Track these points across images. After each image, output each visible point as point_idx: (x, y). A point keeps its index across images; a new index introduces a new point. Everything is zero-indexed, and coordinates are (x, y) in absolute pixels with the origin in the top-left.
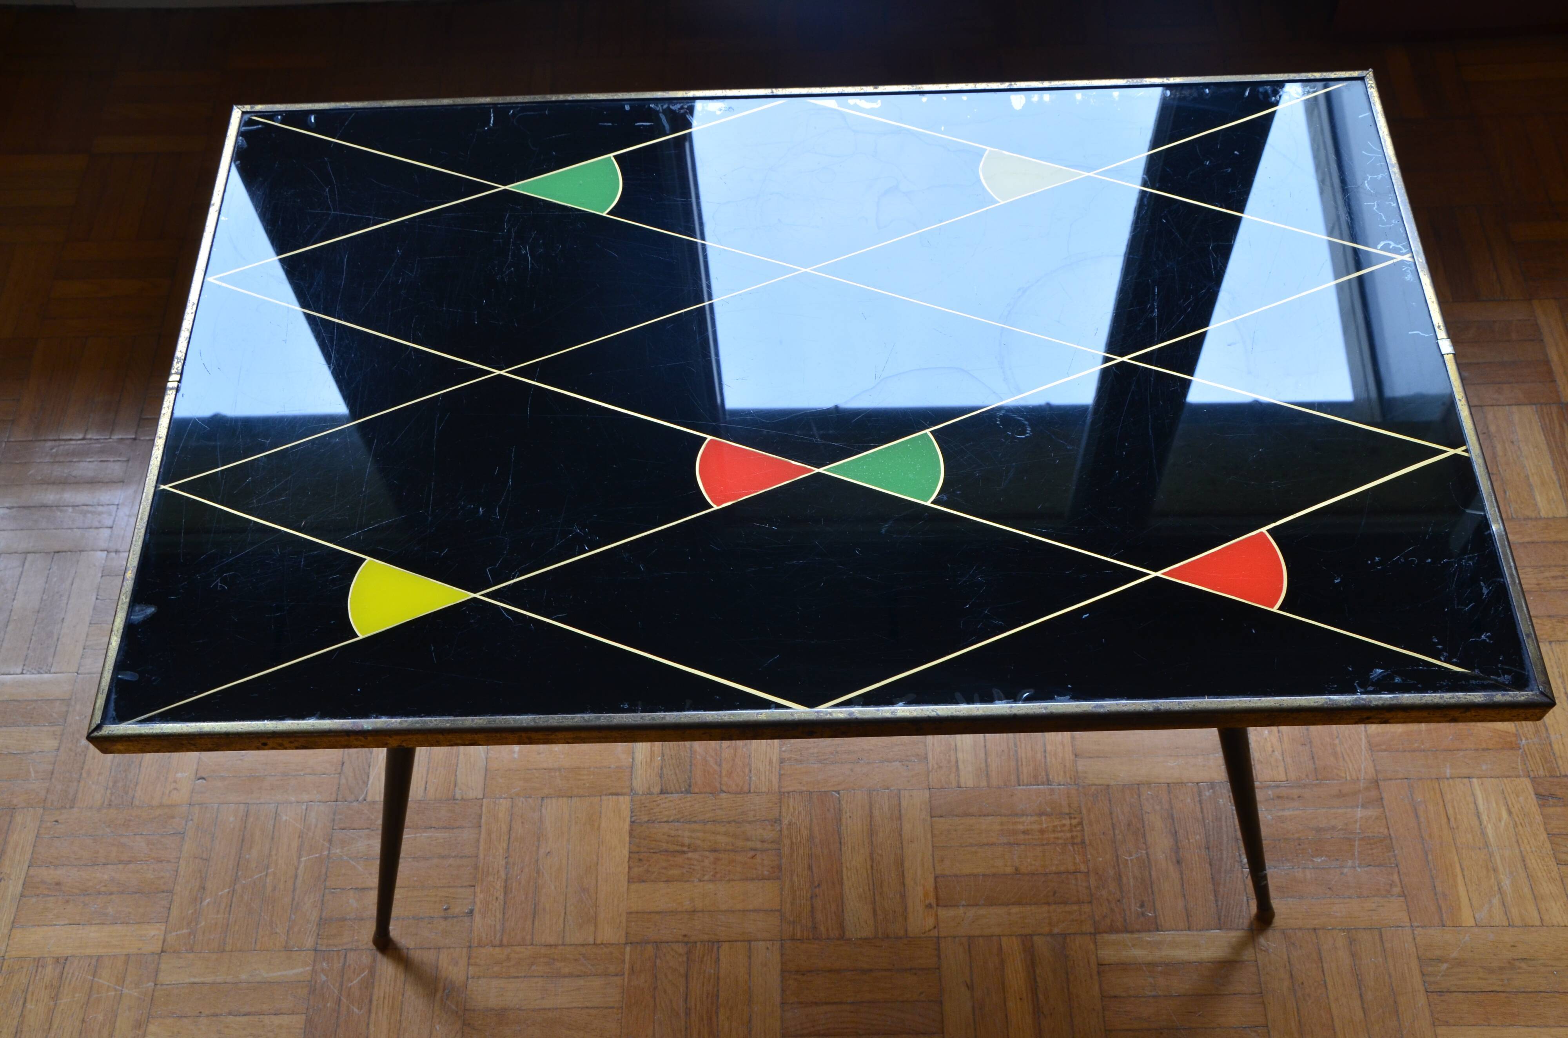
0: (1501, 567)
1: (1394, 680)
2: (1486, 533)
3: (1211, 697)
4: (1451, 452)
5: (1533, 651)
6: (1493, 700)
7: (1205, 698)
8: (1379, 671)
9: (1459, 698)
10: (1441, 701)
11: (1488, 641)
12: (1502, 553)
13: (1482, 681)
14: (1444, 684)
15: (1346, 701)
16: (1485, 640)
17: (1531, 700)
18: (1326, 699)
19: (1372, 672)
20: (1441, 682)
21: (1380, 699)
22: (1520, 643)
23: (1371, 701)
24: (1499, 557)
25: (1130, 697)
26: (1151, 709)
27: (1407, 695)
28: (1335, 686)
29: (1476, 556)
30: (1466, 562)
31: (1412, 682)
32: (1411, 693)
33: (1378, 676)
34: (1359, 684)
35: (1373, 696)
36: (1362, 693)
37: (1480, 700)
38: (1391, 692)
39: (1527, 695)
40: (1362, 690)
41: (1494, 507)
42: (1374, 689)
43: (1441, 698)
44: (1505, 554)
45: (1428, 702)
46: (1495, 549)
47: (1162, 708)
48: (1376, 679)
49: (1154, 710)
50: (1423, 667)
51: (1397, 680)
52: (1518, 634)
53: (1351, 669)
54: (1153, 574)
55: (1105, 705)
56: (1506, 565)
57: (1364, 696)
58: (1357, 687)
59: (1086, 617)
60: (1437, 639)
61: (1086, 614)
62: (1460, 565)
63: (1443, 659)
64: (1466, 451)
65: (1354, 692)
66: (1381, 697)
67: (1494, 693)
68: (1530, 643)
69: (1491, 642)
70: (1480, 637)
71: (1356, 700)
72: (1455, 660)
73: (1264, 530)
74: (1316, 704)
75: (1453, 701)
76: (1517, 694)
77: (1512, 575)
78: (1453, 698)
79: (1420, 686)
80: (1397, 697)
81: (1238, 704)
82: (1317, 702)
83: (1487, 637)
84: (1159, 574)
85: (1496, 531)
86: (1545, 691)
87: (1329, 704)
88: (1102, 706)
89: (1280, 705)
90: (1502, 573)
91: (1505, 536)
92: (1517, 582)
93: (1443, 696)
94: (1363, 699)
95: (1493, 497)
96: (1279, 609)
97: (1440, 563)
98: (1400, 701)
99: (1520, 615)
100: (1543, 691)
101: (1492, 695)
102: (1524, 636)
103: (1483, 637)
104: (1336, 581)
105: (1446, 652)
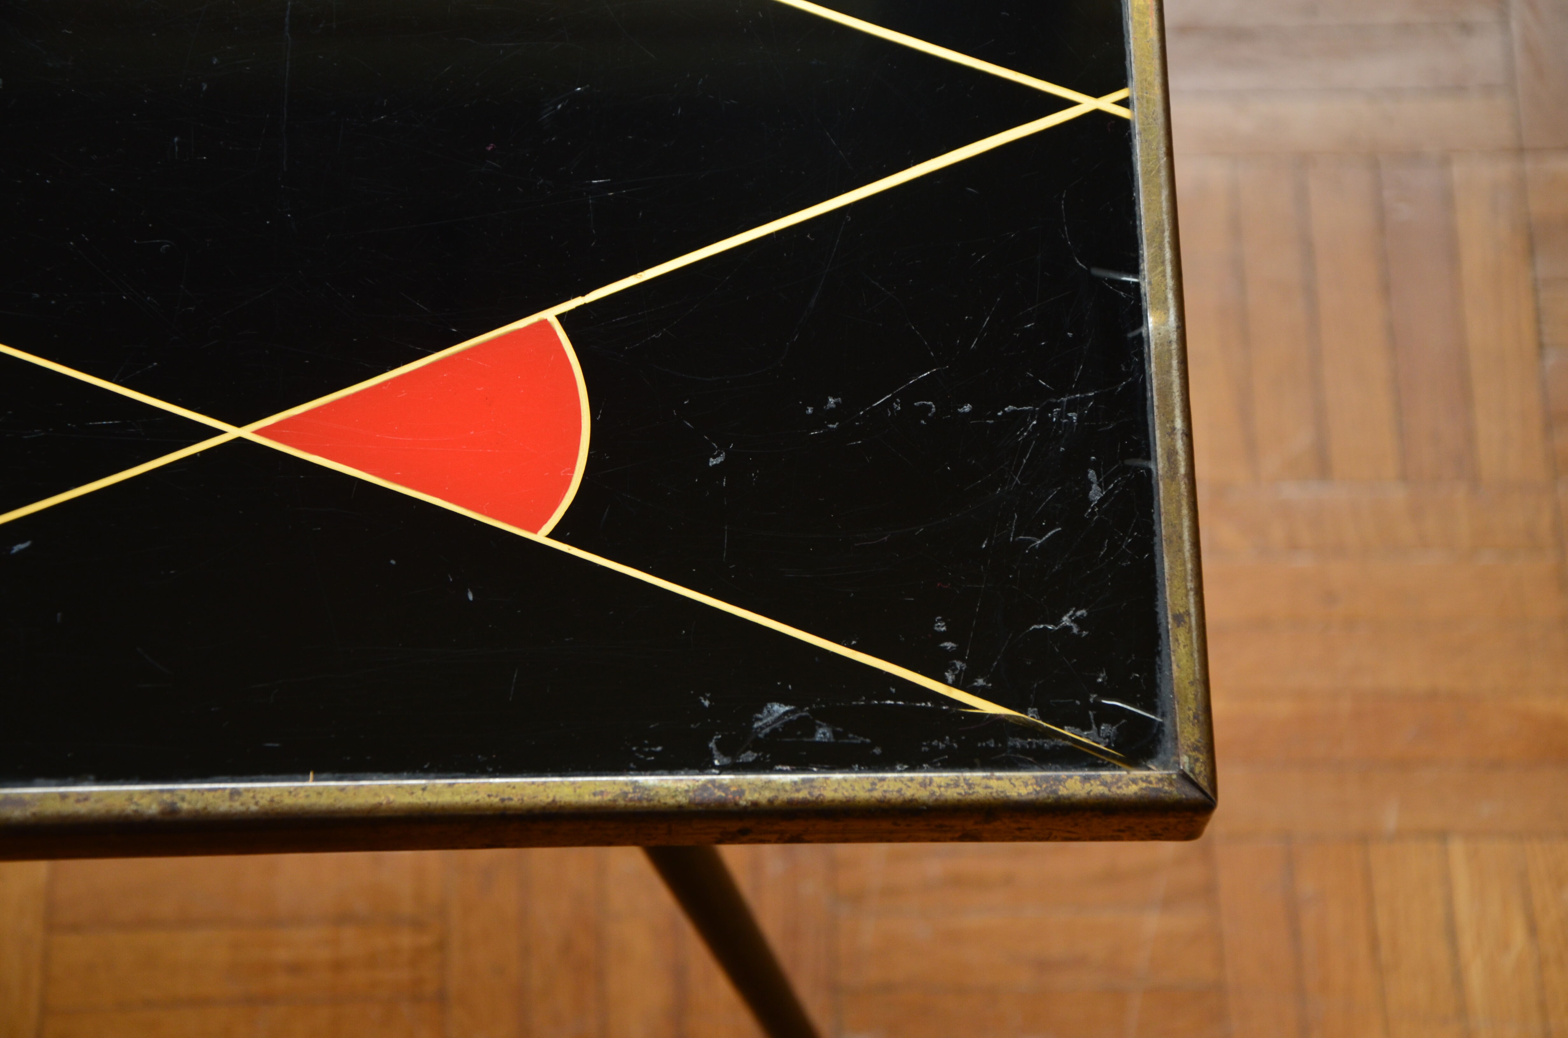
0: (1150, 429)
1: (813, 733)
2: (1130, 335)
3: (325, 776)
4: (1086, 104)
5: (1184, 662)
6: (1055, 792)
7: (307, 780)
8: (779, 709)
9: (970, 786)
10: (923, 794)
11: (1075, 630)
12: (1158, 389)
13: (1040, 742)
14: (941, 746)
15: (676, 790)
16: (1070, 628)
17: (1154, 794)
18: (626, 784)
19: (761, 712)
20: (935, 743)
21: (768, 784)
22: (1159, 636)
23: (741, 792)
24: (1149, 403)
25: (103, 778)
26: (152, 808)
27: (837, 776)
28: (659, 749)
29: (1090, 399)
30: (1061, 415)
31: (859, 740)
32: (851, 770)
33: (775, 722)
34: (719, 744)
35: (751, 777)
36: (723, 769)
37: (1024, 791)
38: (800, 766)
39: (1146, 780)
40: (726, 761)
41: (1163, 262)
42: (758, 758)
43: (924, 784)
44: (1165, 394)
45: (888, 795)
46: (1144, 380)
47: (185, 806)
48: (767, 730)
49: (163, 813)
50: (895, 700)
51: (823, 734)
52: (1157, 613)
53: (707, 703)
54: (232, 432)
55: (27, 798)
56: (1162, 424)
57: (726, 778)
58: (715, 752)
59: (21, 552)
60: (947, 625)
61: (23, 542)
62: (1044, 420)
63: (950, 677)
64: (1124, 103)
65: (702, 765)
66: (770, 782)
67: (1063, 774)
68: (1182, 639)
69: (1085, 633)
70: (1056, 620)
71: (704, 787)
72: (980, 682)
73: (550, 315)
74: (598, 798)
75: (952, 794)
76: (1120, 778)
77: (1171, 454)
78: (957, 785)
79: (877, 751)
80: (812, 780)
81: (392, 797)
82: (602, 793)
83: (1077, 621)
84: (247, 432)
85: (1155, 328)
86: (1192, 770)
87: (631, 800)
88: (19, 802)
89: (503, 800)
90: (1148, 445)
91: (1174, 346)
92: (1182, 470)
93: (931, 780)
94: (721, 786)
95: (1167, 234)
96: (551, 536)
97: (994, 416)
98: (816, 793)
99: (1171, 562)
100: (1187, 770)
101: (1058, 780)
102: (1170, 620)
103: (1066, 620)
104: (713, 462)
105: (963, 660)
